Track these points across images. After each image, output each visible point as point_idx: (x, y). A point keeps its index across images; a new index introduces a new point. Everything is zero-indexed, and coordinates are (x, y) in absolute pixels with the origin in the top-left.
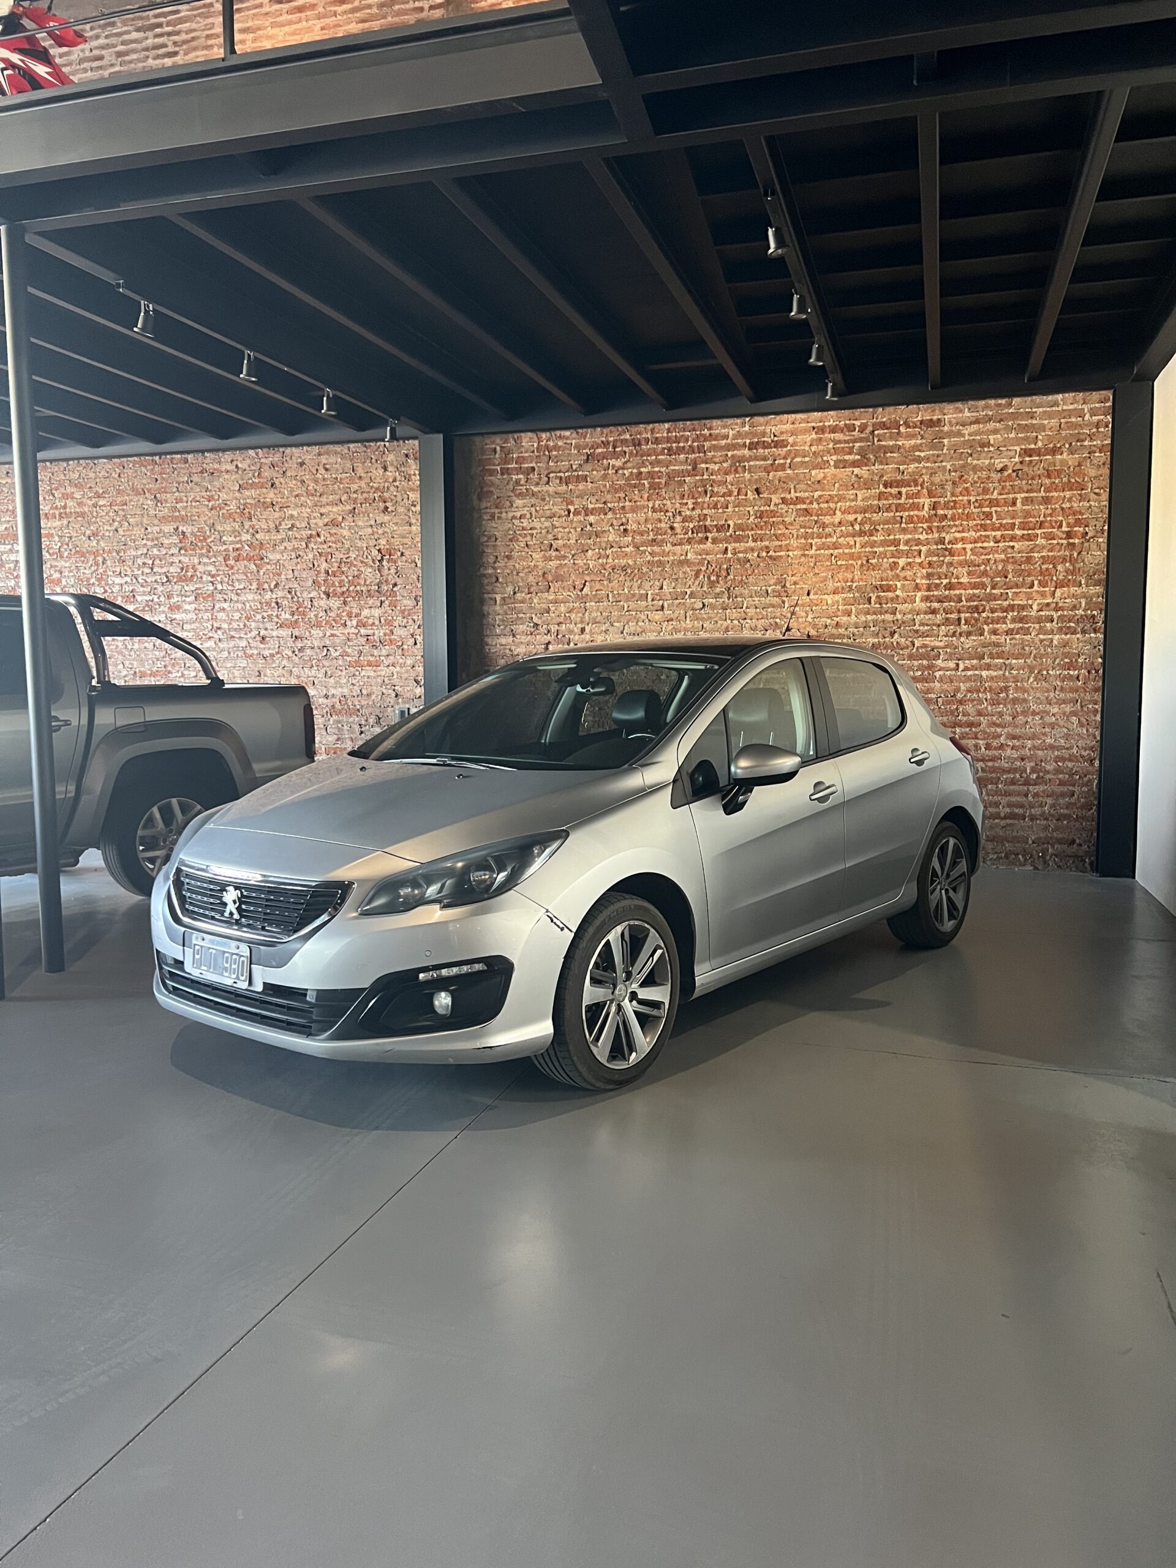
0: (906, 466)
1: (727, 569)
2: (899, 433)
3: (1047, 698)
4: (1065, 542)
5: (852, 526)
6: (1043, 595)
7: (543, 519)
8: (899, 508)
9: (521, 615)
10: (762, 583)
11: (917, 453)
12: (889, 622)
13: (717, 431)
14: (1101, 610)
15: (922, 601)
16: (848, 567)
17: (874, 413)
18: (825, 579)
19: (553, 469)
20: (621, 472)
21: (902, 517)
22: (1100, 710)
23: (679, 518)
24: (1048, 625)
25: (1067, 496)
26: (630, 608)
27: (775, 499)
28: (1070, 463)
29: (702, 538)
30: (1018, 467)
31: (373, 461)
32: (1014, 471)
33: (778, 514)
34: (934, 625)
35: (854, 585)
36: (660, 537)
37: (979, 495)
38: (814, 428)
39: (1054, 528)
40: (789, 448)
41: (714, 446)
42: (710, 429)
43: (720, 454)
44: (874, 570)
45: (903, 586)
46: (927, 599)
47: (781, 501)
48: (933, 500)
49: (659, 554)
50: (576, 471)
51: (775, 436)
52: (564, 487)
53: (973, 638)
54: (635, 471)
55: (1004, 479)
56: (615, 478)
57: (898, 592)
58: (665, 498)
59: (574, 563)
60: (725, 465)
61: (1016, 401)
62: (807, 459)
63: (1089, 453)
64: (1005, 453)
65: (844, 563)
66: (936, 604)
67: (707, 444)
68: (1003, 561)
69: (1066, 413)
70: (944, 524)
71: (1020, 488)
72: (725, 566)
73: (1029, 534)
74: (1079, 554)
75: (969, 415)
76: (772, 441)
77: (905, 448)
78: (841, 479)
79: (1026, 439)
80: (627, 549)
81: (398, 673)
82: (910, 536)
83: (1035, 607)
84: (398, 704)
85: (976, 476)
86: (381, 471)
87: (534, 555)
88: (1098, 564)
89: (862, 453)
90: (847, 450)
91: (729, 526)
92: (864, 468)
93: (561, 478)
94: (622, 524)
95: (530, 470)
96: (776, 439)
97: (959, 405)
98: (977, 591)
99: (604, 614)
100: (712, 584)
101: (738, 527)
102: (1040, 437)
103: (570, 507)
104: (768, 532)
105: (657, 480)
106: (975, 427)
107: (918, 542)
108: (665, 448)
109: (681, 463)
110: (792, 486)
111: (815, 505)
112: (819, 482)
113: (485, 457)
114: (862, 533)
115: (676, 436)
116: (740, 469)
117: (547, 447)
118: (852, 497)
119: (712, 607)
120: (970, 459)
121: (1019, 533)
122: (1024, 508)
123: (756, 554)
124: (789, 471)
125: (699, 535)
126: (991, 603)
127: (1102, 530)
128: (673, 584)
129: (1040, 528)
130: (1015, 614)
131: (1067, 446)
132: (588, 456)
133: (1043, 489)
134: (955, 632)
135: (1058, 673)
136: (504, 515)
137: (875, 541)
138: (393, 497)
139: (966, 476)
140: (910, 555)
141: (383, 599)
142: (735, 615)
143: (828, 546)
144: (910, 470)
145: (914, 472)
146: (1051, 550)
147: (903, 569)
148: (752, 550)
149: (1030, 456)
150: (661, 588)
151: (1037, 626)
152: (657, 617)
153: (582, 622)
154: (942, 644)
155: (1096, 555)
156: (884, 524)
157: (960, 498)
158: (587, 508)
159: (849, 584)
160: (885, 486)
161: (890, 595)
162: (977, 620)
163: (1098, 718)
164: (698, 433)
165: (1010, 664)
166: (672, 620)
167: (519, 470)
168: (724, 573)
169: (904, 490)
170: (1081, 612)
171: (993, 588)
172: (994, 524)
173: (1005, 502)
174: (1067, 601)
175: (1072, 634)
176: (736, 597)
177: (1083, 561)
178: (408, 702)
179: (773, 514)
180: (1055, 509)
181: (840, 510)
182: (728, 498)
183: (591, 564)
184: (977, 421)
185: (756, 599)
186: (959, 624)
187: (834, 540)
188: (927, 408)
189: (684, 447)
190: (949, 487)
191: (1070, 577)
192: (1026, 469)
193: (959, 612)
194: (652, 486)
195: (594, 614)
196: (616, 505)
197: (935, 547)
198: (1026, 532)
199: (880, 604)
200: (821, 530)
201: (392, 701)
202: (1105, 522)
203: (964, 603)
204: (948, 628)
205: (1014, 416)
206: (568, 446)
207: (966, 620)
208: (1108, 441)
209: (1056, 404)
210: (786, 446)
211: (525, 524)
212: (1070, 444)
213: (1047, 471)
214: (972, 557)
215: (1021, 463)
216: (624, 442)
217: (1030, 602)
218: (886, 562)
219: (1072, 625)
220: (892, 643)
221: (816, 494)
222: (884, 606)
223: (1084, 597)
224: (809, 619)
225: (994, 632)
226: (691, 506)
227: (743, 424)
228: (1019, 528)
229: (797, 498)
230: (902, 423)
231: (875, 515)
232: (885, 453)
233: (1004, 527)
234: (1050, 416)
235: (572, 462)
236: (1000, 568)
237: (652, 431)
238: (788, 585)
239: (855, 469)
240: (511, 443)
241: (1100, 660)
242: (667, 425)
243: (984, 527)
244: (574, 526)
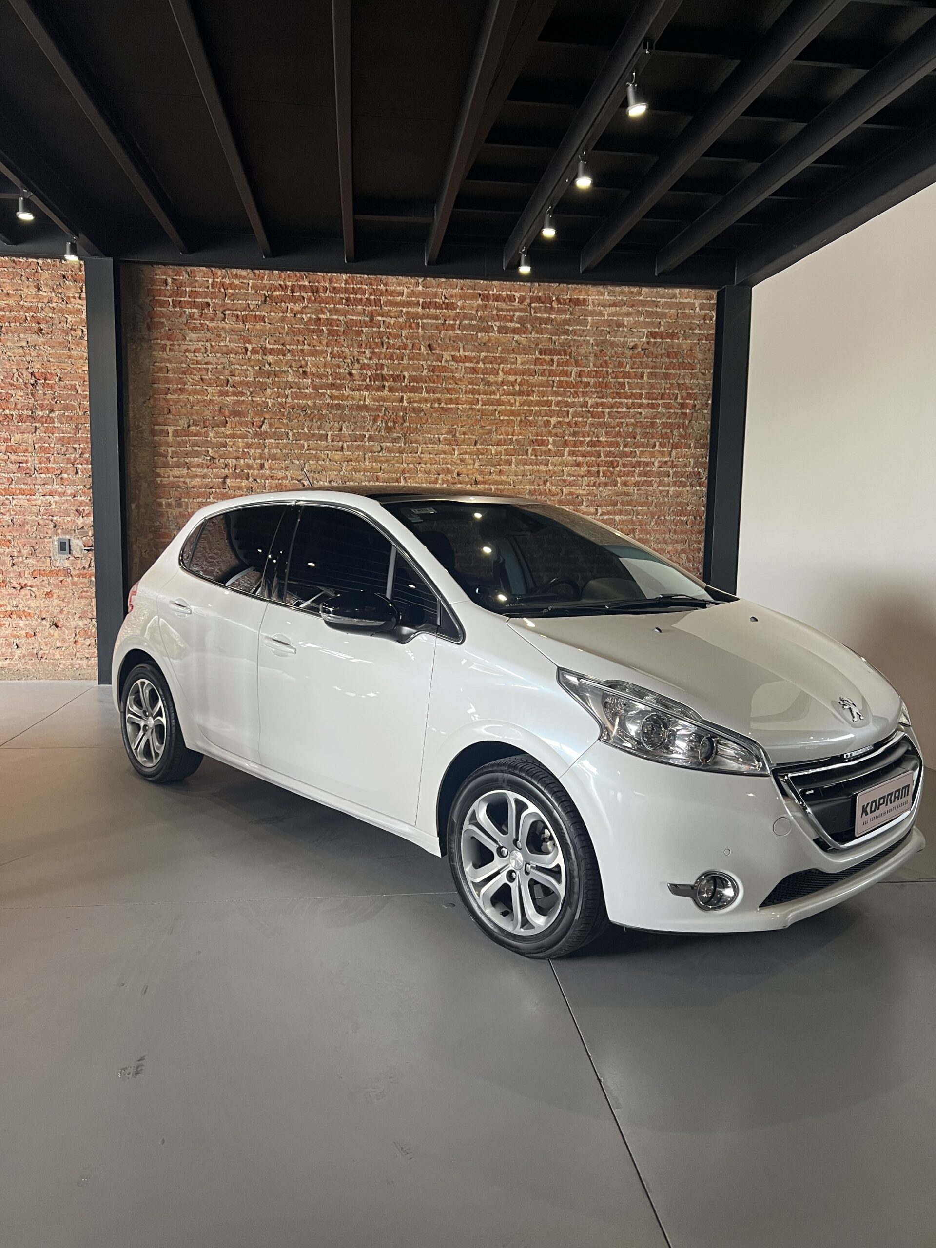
0: (557, 337)
1: (403, 417)
2: (552, 307)
3: (664, 539)
4: (679, 411)
5: (513, 386)
6: (662, 454)
7: (219, 355)
8: (552, 373)
9: (196, 448)
10: (435, 432)
11: (567, 327)
12: (543, 472)
13: (393, 288)
14: (705, 468)
15: (569, 455)
16: (510, 422)
17: (531, 288)
18: (489, 432)
19: (229, 306)
20: (299, 316)
21: (553, 382)
22: (703, 549)
23: (357, 366)
24: (666, 479)
25: (682, 374)
26: (310, 447)
27: (446, 355)
28: (684, 347)
29: (379, 386)
30: (645, 346)
31: (23, 278)
32: (642, 350)
33: (449, 370)
34: (579, 476)
35: (515, 438)
36: (339, 381)
37: (615, 367)
38: (480, 295)
39: (671, 399)
40: (458, 310)
41: (390, 301)
42: (386, 285)
43: (395, 309)
44: (531, 426)
45: (554, 441)
46: (572, 453)
47: (451, 359)
48: (579, 369)
49: (337, 398)
50: (253, 310)
51: (445, 298)
52: (241, 326)
53: (608, 488)
54: (314, 317)
55: (634, 356)
56: (294, 322)
57: (550, 447)
58: (343, 346)
59: (252, 400)
60: (400, 320)
61: (645, 290)
62: (474, 322)
63: (698, 340)
64: (636, 334)
65: (506, 418)
66: (581, 458)
67: (383, 299)
68: (632, 424)
69: (681, 306)
70: (587, 390)
71: (647, 364)
72: (402, 414)
73: (652, 403)
74: (690, 422)
75: (608, 298)
76: (444, 303)
77: (556, 321)
78: (504, 343)
79: (651, 323)
80: (306, 391)
81: (56, 502)
82: (560, 398)
83: (656, 464)
84: (57, 534)
85: (613, 351)
86: (34, 291)
87: (209, 389)
88: (703, 432)
89: (521, 321)
90: (509, 317)
91: (404, 377)
92: (523, 336)
93: (237, 316)
94: (301, 367)
95: (204, 305)
96: (446, 301)
97: (601, 288)
98: (611, 449)
99: (284, 451)
100: (389, 429)
101: (412, 379)
102: (662, 323)
103: (247, 345)
104: (440, 386)
105: (336, 328)
106: (613, 309)
107: (567, 404)
108: (343, 298)
109: (358, 314)
110: (461, 345)
111: (481, 365)
112: (485, 344)
113: (154, 287)
114: (520, 393)
115: (353, 288)
116: (413, 325)
117: (223, 285)
118: (513, 360)
119: (389, 450)
120: (608, 336)
121: (645, 401)
122: (650, 381)
123: (429, 405)
124: (458, 332)
125: (377, 382)
126: (623, 459)
127: (707, 404)
128: (352, 427)
129: (661, 399)
130: (641, 469)
131: (682, 332)
132: (266, 297)
133: (664, 366)
134: (595, 483)
135: (672, 518)
136: (176, 347)
137: (532, 401)
138: (48, 319)
139: (605, 350)
140: (560, 415)
141: (37, 425)
142: (410, 459)
143: (492, 402)
144: (561, 341)
145: (564, 343)
146: (669, 418)
147: (554, 426)
148: (426, 401)
149: (655, 338)
150: (341, 430)
151: (658, 480)
152: (337, 457)
153: (261, 458)
154: (585, 492)
155: (702, 424)
156: (539, 387)
157: (601, 369)
158: (265, 348)
159: (510, 437)
160: (541, 354)
161: (544, 448)
162: (612, 473)
163: (701, 555)
164: (375, 287)
165: (637, 510)
166: (351, 460)
167: (193, 305)
168: (401, 421)
169: (555, 358)
170: (690, 469)
171: (625, 446)
172: (626, 393)
173: (635, 375)
174: (680, 460)
175: (683, 487)
176: (411, 443)
177: (692, 428)
178: (68, 533)
179: (444, 369)
180: (673, 384)
181: (503, 371)
182: (403, 351)
183: (270, 402)
184: (614, 304)
185: (429, 445)
186: (598, 476)
187: (498, 397)
188: (575, 288)
189: (361, 299)
190: (592, 359)
191: (683, 441)
192: (651, 349)
193: (598, 466)
194: (330, 332)
195: (274, 451)
196: (295, 347)
197: (580, 409)
198: (651, 401)
199: (536, 456)
200: (486, 387)
201: (49, 532)
202: (709, 397)
203: (602, 458)
204: (589, 479)
205: (643, 303)
206: (245, 286)
207: (603, 473)
208: (713, 332)
209: (674, 296)
210: (455, 309)
211: (199, 358)
212: (685, 331)
213: (668, 351)
214: (609, 420)
215: (648, 343)
216: (302, 288)
217: (653, 460)
218: (541, 420)
219: (684, 479)
220: (545, 490)
221: (483, 354)
222: (539, 458)
223: (692, 457)
224: (477, 465)
225: (625, 484)
226: (368, 356)
227: (417, 284)
228: (646, 398)
229: (465, 356)
230: (554, 299)
231: (532, 378)
232: (540, 324)
233: (634, 396)
234: (669, 305)
235: (249, 302)
236: (631, 430)
237: (331, 280)
238: (458, 435)
239: (515, 336)
240: (184, 277)
241: (703, 509)
242: (344, 276)
243: (619, 395)
244: (252, 363)
